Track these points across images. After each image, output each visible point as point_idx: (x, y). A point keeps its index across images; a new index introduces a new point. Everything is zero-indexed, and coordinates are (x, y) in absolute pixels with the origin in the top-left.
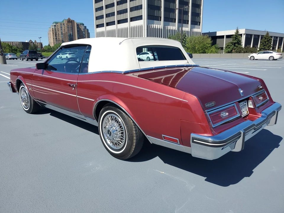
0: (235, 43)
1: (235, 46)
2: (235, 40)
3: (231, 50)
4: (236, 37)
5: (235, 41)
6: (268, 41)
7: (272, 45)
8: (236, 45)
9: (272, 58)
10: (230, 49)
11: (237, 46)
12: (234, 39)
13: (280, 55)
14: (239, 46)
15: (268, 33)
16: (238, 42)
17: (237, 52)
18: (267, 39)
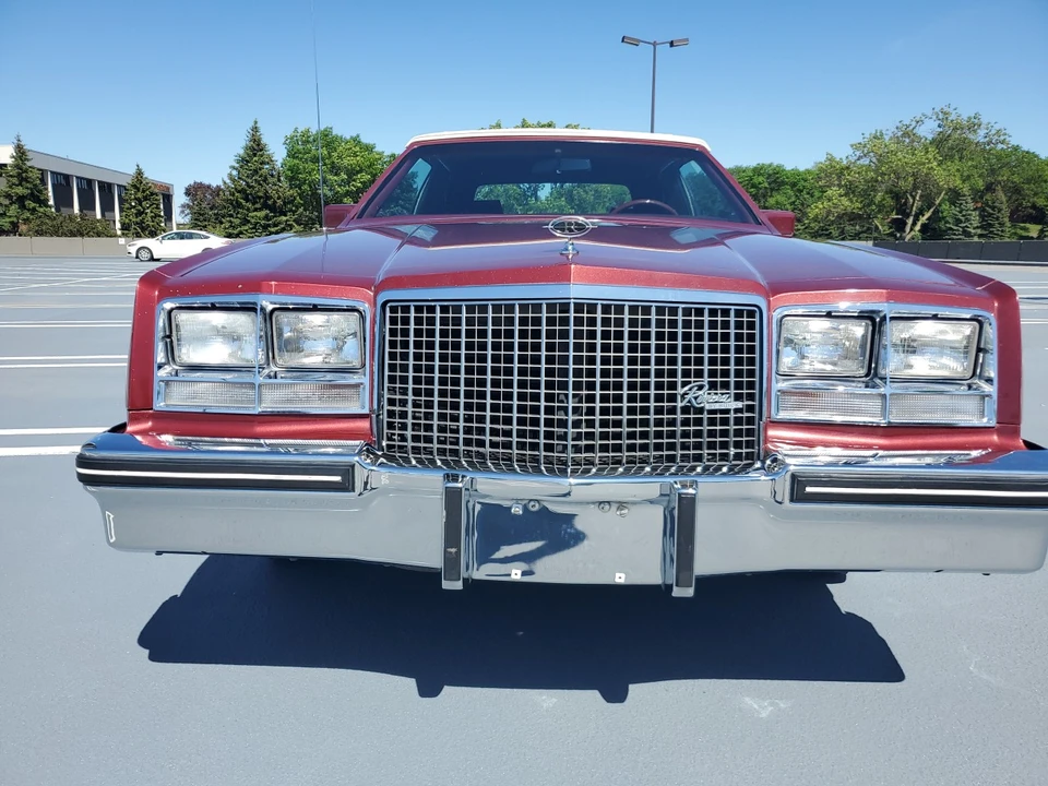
0: (21, 200)
1: (23, 207)
2: (20, 184)
3: (12, 223)
4: (19, 174)
5: (20, 191)
6: (146, 198)
7: (162, 214)
8: (30, 204)
10: (8, 220)
11: (34, 209)
12: (15, 180)
14: (42, 210)
15: (140, 173)
16: (32, 194)
17: (39, 233)
18: (144, 191)
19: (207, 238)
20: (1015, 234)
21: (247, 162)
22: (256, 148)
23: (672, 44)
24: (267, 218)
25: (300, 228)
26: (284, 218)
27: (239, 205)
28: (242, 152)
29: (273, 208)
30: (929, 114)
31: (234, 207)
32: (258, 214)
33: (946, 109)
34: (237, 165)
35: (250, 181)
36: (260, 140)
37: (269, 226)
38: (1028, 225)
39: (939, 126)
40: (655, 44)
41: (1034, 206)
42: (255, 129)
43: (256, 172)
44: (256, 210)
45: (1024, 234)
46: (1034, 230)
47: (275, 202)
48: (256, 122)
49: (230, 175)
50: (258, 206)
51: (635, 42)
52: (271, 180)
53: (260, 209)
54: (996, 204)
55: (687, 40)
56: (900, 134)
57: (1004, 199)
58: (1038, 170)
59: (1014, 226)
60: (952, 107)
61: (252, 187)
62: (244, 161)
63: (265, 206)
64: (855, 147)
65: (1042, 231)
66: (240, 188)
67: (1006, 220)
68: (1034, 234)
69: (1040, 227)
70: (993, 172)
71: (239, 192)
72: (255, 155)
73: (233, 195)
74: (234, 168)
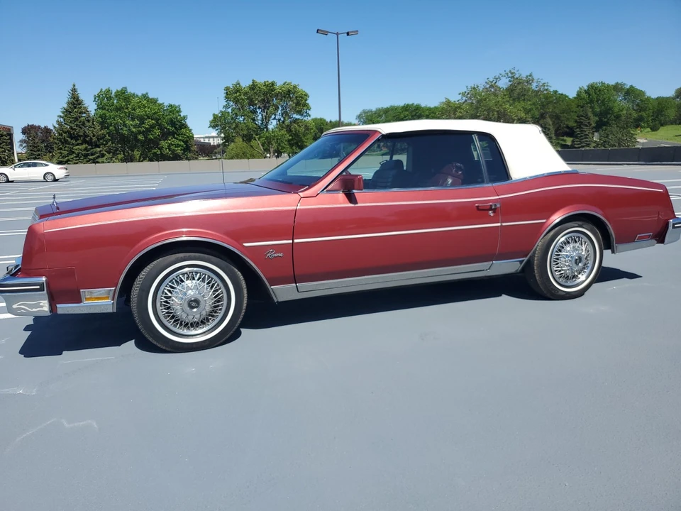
9: (50, 178)
13: (64, 171)
19: (47, 165)
20: (558, 143)
21: (70, 112)
22: (75, 102)
23: (348, 34)
24: (86, 149)
25: (110, 156)
26: (98, 149)
27: (66, 142)
28: (65, 106)
29: (90, 143)
30: (503, 73)
31: (63, 143)
32: (80, 147)
33: (513, 71)
34: (62, 115)
35: (73, 125)
36: (78, 98)
37: (88, 155)
38: (565, 138)
39: (510, 81)
40: (337, 34)
41: (567, 127)
42: (74, 90)
43: (76, 119)
44: (78, 145)
45: (564, 143)
46: (569, 141)
47: (91, 139)
48: (74, 86)
49: (58, 121)
50: (79, 142)
51: (325, 33)
52: (87, 124)
53: (82, 144)
54: (547, 126)
55: (357, 31)
56: (488, 86)
57: (551, 123)
58: (568, 106)
59: (557, 139)
60: (516, 69)
61: (75, 129)
62: (67, 112)
63: (85, 142)
64: (463, 94)
65: (573, 141)
66: (66, 130)
67: (553, 135)
68: (569, 143)
69: (571, 139)
70: (543, 106)
71: (65, 133)
72: (75, 108)
73: (62, 135)
74: (61, 117)
